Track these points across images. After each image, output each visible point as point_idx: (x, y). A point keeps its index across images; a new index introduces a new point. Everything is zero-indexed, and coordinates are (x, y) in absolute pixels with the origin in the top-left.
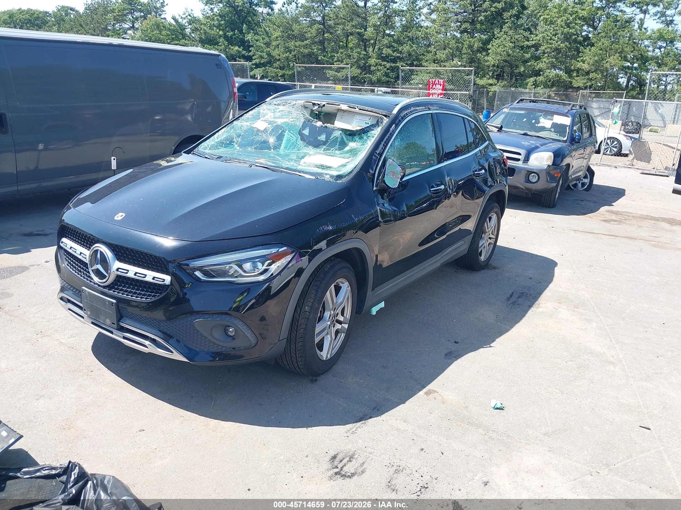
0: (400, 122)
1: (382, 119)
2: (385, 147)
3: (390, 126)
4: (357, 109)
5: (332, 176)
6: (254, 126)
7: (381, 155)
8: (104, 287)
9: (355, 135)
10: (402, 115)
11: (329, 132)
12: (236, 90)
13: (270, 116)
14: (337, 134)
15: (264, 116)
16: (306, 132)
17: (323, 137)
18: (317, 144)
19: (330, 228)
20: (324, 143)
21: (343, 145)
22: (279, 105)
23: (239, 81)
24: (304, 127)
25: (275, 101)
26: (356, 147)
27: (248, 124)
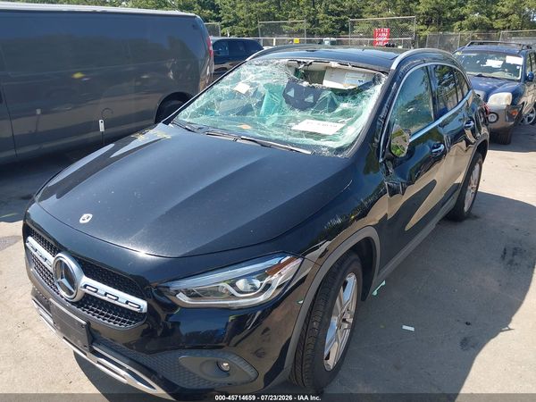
0: (401, 78)
1: (379, 76)
2: (389, 110)
3: (391, 84)
4: (350, 66)
5: (331, 150)
6: (235, 89)
7: (385, 119)
8: (72, 303)
9: (347, 95)
10: (401, 70)
11: (317, 93)
12: (211, 48)
13: (251, 77)
14: (327, 94)
15: (245, 78)
16: (291, 93)
17: (310, 99)
18: (304, 107)
19: (339, 221)
20: (312, 105)
21: (334, 106)
22: (260, 65)
23: (213, 39)
24: (288, 88)
25: (256, 61)
26: (348, 108)
27: (229, 87)
